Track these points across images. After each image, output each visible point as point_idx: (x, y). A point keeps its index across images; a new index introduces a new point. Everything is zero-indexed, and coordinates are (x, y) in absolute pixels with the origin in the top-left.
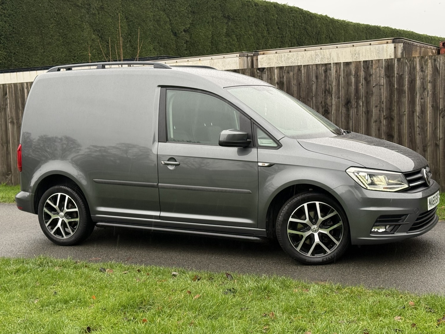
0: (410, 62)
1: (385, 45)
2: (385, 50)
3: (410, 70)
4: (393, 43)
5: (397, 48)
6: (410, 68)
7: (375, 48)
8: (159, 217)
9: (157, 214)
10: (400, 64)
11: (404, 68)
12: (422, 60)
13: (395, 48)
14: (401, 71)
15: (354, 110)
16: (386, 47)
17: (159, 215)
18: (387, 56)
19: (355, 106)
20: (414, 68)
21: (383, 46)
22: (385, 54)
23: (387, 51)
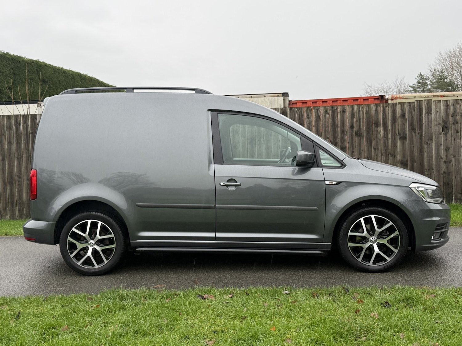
0: (299, 111)
1: (276, 98)
2: (276, 101)
3: (300, 117)
4: (282, 96)
5: (285, 100)
6: (300, 115)
7: (269, 100)
8: (215, 238)
9: (212, 235)
10: (292, 112)
11: (295, 115)
12: (308, 110)
13: (284, 100)
14: (293, 117)
15: (257, 146)
16: (277, 99)
17: (214, 236)
18: (278, 106)
19: (258, 144)
20: (303, 115)
21: (275, 98)
22: (277, 104)
23: (278, 102)
